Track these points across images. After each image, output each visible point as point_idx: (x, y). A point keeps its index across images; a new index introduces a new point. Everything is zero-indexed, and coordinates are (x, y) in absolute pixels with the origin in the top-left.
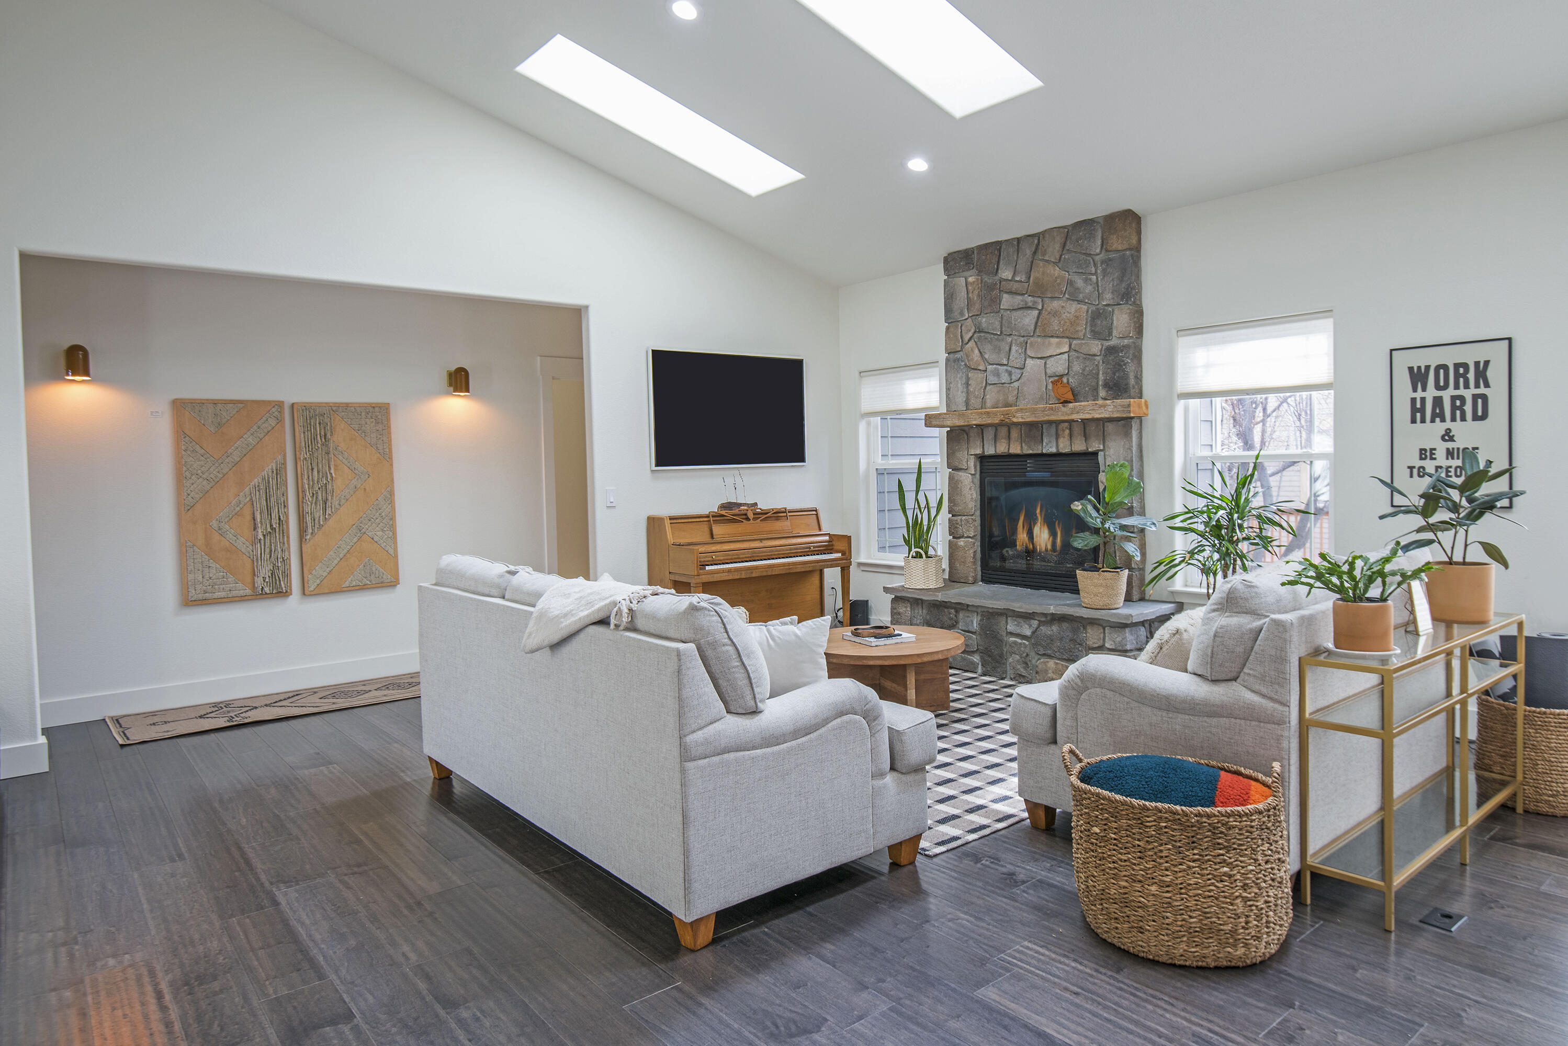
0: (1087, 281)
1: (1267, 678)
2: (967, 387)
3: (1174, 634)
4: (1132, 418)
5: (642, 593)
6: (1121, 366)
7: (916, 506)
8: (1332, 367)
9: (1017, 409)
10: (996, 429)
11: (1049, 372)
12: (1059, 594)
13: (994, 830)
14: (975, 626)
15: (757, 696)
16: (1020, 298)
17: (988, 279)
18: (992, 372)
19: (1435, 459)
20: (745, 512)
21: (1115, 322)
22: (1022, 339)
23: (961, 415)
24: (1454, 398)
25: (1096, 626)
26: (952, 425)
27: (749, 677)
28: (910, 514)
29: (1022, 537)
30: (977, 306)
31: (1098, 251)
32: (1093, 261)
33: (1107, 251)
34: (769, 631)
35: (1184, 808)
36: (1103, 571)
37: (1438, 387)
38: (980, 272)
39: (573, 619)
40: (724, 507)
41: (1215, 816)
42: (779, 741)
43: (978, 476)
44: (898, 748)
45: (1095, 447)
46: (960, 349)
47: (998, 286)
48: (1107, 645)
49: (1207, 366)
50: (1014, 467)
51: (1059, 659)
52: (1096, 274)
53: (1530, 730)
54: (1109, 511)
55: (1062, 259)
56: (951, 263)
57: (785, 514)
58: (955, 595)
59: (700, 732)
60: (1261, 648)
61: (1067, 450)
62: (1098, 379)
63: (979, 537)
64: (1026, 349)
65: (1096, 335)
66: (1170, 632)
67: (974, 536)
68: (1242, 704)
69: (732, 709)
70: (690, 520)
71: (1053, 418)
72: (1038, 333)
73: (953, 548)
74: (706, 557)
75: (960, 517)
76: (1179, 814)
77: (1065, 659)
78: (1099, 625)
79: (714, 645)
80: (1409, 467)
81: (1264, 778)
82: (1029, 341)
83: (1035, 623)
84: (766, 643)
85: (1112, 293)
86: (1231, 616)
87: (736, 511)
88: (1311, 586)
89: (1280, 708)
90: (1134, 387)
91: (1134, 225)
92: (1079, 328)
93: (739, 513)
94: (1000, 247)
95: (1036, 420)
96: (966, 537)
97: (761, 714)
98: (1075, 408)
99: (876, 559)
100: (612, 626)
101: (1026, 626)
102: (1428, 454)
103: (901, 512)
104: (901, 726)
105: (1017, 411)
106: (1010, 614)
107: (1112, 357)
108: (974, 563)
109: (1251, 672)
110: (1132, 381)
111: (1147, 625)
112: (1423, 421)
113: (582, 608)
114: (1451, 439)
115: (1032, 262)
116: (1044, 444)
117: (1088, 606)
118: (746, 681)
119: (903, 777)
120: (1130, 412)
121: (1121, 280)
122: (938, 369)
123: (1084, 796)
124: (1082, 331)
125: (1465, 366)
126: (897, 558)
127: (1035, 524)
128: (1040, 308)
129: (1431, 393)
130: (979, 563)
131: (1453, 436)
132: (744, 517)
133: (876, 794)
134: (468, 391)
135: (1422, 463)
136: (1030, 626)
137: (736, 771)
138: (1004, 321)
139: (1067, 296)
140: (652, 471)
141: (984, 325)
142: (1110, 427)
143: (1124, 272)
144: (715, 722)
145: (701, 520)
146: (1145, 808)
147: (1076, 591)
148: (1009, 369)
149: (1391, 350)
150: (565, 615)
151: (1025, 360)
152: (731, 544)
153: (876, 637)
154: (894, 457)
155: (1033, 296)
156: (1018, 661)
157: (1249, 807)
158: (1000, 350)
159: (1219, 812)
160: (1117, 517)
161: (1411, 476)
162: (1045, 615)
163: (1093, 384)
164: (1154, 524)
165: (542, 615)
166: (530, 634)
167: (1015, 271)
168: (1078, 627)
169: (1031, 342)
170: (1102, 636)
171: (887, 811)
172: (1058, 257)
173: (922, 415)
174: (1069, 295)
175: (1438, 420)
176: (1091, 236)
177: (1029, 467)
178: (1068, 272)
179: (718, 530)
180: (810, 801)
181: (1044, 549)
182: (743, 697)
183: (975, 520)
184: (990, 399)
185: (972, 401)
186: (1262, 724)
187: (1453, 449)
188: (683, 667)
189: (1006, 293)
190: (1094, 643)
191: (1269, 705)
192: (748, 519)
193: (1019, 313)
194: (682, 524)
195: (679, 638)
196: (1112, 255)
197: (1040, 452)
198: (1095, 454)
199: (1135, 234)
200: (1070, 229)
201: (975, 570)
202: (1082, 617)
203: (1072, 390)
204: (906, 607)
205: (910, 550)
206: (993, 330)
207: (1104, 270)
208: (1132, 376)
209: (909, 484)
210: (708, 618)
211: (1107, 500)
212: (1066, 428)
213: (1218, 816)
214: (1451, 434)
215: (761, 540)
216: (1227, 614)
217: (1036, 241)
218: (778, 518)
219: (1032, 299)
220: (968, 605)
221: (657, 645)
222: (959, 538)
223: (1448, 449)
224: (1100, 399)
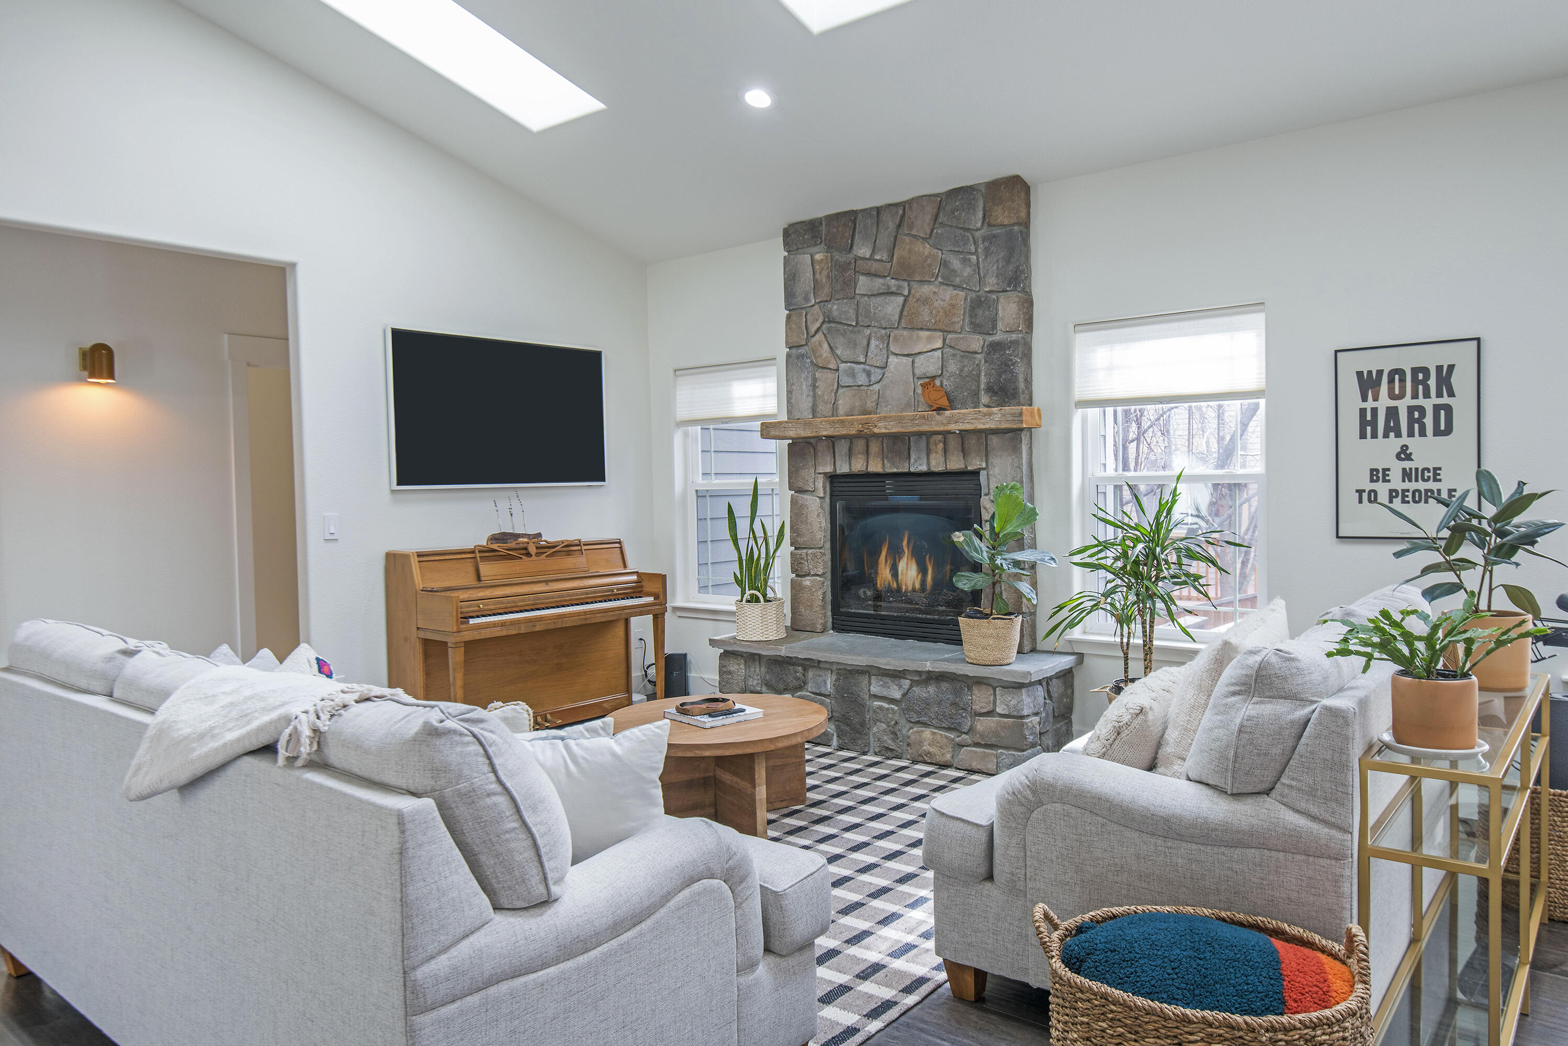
0: (965, 261)
1: (1319, 792)
2: (814, 390)
3: (1137, 715)
4: (1022, 430)
5: (340, 699)
6: (1009, 366)
7: (751, 536)
8: (1264, 370)
9: (880, 418)
10: (851, 442)
11: (918, 372)
12: (931, 645)
13: (904, 1008)
14: (829, 687)
15: (550, 876)
16: (881, 281)
17: (841, 258)
18: (845, 371)
19: (1389, 481)
20: (525, 545)
21: (1000, 313)
22: (883, 331)
23: (807, 424)
24: (1411, 409)
25: (984, 686)
26: (795, 436)
27: (535, 845)
28: (743, 545)
29: (884, 574)
30: (827, 290)
31: (979, 225)
32: (973, 237)
33: (990, 225)
34: (567, 747)
35: (1247, 1018)
36: (994, 619)
37: (1392, 396)
38: (829, 248)
39: (214, 744)
40: (496, 539)
41: (1295, 1028)
42: (589, 945)
43: (828, 500)
44: (774, 918)
45: (976, 464)
46: (804, 343)
47: (853, 266)
48: (999, 710)
49: (1110, 369)
50: (873, 489)
51: (936, 728)
52: (976, 253)
53: (1556, 818)
54: (997, 542)
55: (934, 234)
56: (793, 236)
57: (579, 548)
58: (800, 648)
59: (443, 957)
60: (1309, 749)
61: (941, 468)
62: (978, 382)
63: (829, 575)
64: (888, 344)
65: (977, 328)
66: (1131, 711)
67: (824, 573)
68: (1281, 830)
69: (505, 902)
70: (447, 557)
71: (925, 428)
72: (903, 324)
73: (796, 588)
74: (470, 606)
75: (805, 551)
76: (1240, 1029)
77: (944, 728)
78: (990, 685)
79: (470, 796)
80: (1357, 491)
81: (1324, 942)
82: (892, 334)
83: (906, 683)
84: (563, 770)
85: (997, 276)
86: (1261, 702)
87: (512, 544)
88: (1370, 657)
89: (1339, 835)
90: (1023, 393)
91: (1023, 195)
92: (955, 319)
93: (517, 546)
94: (856, 218)
95: (901, 430)
96: (813, 575)
97: (556, 905)
98: (952, 416)
99: (696, 602)
100: (281, 760)
101: (895, 687)
102: (1380, 475)
103: (731, 543)
104: (780, 884)
105: (880, 419)
106: (873, 671)
107: (997, 355)
108: (824, 607)
109: (1294, 783)
110: (1022, 385)
111: (1044, 684)
112: (1374, 435)
113: (230, 725)
114: (1409, 457)
115: (896, 237)
116: (912, 461)
117: (975, 662)
118: (530, 854)
119: (784, 963)
120: (1022, 422)
121: (1008, 261)
122: (775, 368)
123: (1079, 995)
124: (958, 322)
125: (1425, 371)
126: (728, 601)
127: (900, 558)
128: (906, 293)
129: (1384, 402)
130: (829, 607)
131: (1411, 454)
132: (524, 552)
133: (743, 995)
134: (112, 376)
135: (1374, 486)
136: (900, 687)
137: (511, 1012)
138: (860, 310)
139: (940, 279)
140: (393, 491)
141: (835, 313)
142: (994, 441)
143: (1011, 251)
144: (472, 933)
145: (464, 556)
146: (1186, 1020)
147: (959, 642)
148: (868, 368)
149: (1336, 352)
150: (201, 737)
151: (888, 357)
152: (506, 588)
153: (711, 715)
154: (719, 476)
155: (896, 279)
156: (884, 731)
157: (1338, 1007)
158: (855, 345)
159: (1300, 1021)
160: (1008, 551)
161: (1360, 501)
162: (919, 673)
163: (974, 387)
164: (1053, 559)
165: (162, 731)
166: (139, 768)
167: (874, 247)
168: (961, 688)
169: (896, 336)
170: (992, 698)
171: (760, 1021)
172: (928, 232)
173: (757, 425)
174: (942, 278)
175: (1392, 434)
176: (972, 207)
177: (889, 489)
178: (941, 250)
179: (487, 569)
180: (639, 1034)
181: (910, 589)
182: (523, 881)
183: (823, 554)
184: (844, 403)
185: (821, 407)
186: (1311, 859)
187: (1411, 469)
188: (410, 844)
189: (863, 274)
190: (982, 707)
191: (1322, 831)
192: (529, 555)
193: (880, 299)
194: (435, 563)
195: (404, 786)
196: (997, 231)
197: (906, 470)
198: (976, 473)
199: (1024, 206)
200: (944, 198)
201: (825, 615)
202: (967, 676)
203: (947, 395)
204: (739, 664)
205: (743, 593)
206: (847, 319)
207: (986, 249)
208: (1021, 378)
209: (742, 509)
210: (459, 749)
211: (997, 530)
212: (940, 441)
213: (1300, 1029)
214: (1408, 452)
215: (547, 582)
216: (1255, 699)
217: (901, 212)
218: (569, 553)
219: (897, 282)
220: (819, 662)
221: (360, 801)
222: (804, 576)
223: (1404, 470)
224: (981, 405)
